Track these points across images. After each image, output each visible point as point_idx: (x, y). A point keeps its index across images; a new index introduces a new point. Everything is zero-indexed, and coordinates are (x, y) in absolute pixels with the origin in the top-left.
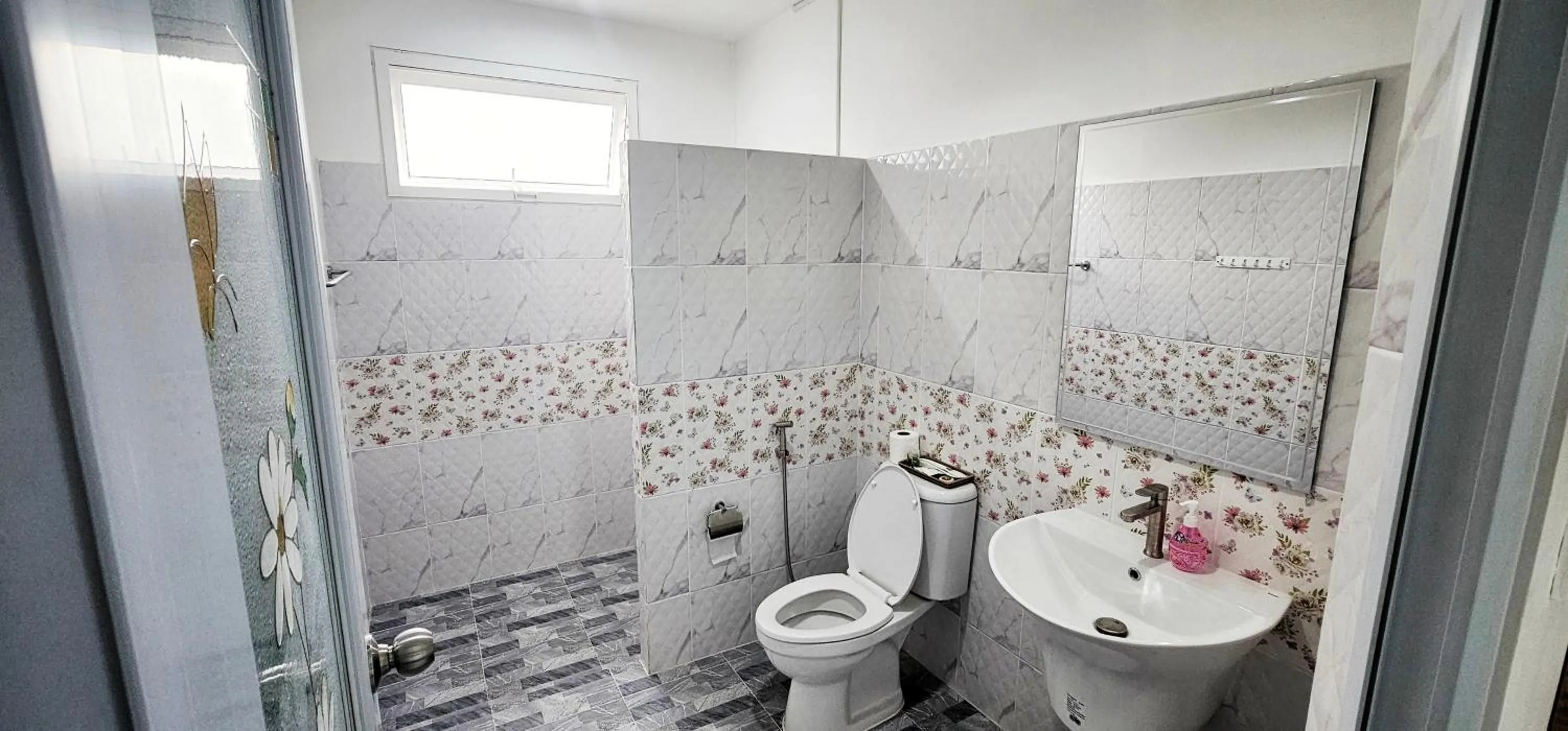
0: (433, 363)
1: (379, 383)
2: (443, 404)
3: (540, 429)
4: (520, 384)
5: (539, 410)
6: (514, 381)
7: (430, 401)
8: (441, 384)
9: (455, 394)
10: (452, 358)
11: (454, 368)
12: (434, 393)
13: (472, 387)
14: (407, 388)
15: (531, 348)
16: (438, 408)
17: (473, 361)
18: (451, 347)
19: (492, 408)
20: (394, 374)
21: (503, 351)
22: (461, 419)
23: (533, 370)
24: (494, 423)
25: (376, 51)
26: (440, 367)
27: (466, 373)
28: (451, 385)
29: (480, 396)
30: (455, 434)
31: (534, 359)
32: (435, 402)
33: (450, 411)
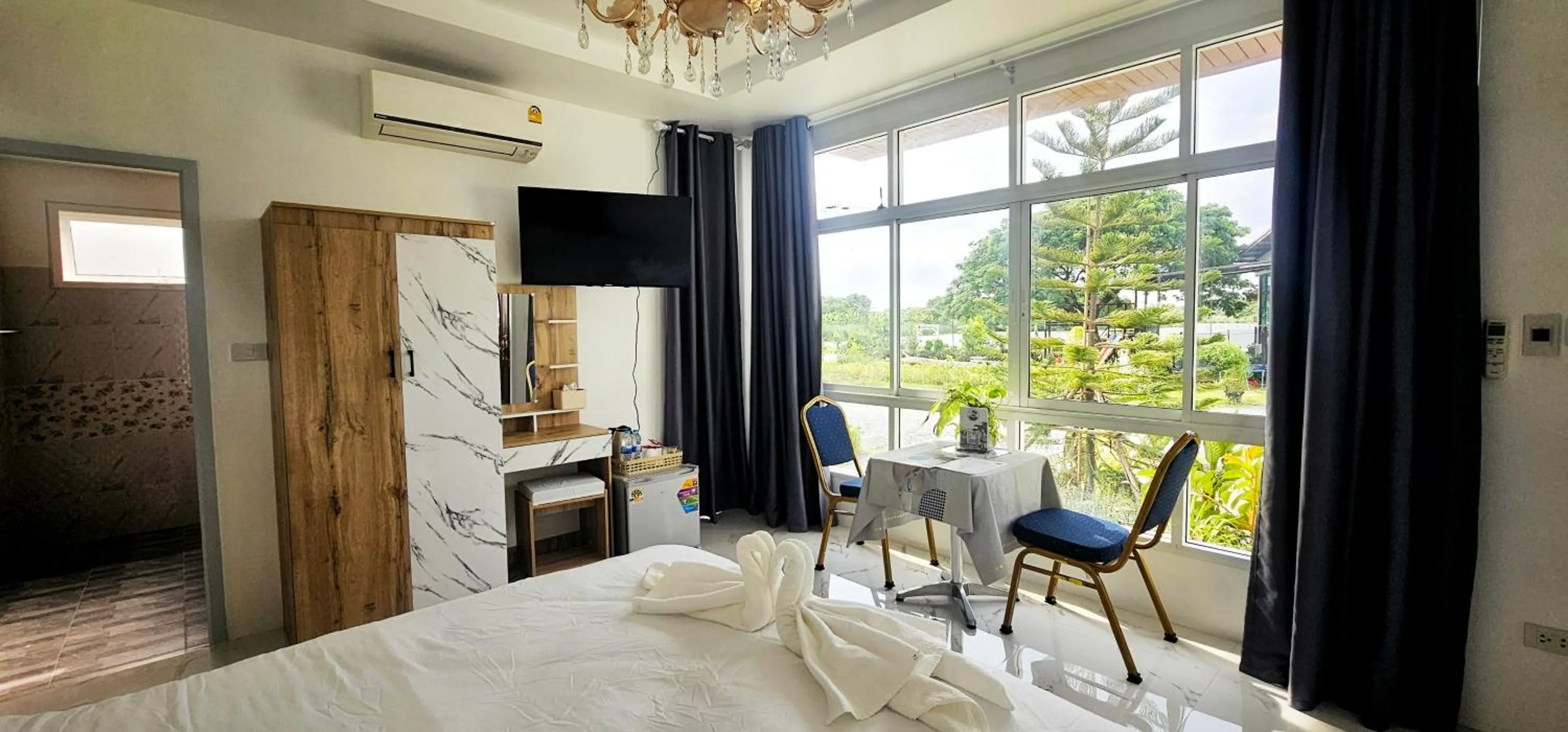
0: (84, 390)
1: (39, 401)
2: (90, 416)
3: (171, 433)
4: (155, 404)
5: (171, 420)
6: (150, 401)
7: (80, 413)
8: (90, 403)
9: (101, 409)
10: (99, 386)
11: (100, 393)
12: (84, 408)
13: (117, 405)
14: (63, 405)
15: (165, 380)
16: (87, 419)
17: (118, 387)
18: (98, 380)
19: (131, 418)
20: (52, 396)
21: (141, 382)
22: (105, 425)
23: (166, 394)
24: (134, 430)
25: (50, 205)
26: (90, 392)
27: (112, 395)
28: (97, 403)
29: (121, 411)
30: (101, 435)
31: (167, 387)
32: (84, 414)
33: (96, 420)
